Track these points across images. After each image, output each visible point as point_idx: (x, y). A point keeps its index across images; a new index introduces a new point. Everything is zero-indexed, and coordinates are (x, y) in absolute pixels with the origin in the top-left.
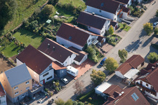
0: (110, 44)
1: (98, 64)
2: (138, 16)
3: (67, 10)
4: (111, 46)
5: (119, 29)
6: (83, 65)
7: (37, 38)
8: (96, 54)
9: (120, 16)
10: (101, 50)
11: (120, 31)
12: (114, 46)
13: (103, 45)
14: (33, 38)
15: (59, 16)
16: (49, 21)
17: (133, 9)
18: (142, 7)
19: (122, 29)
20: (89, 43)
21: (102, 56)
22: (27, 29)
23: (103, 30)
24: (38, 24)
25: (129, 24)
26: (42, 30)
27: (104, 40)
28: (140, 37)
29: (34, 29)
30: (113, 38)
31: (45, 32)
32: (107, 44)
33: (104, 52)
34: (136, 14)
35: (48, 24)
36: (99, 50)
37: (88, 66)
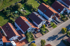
0: (41, 33)
1: (29, 43)
2: (63, 21)
3: (29, 8)
4: (41, 35)
5: (50, 26)
6: (21, 42)
7: (6, 20)
8: (31, 37)
9: (54, 19)
10: (35, 36)
11: (50, 27)
12: (43, 35)
13: (37, 33)
14: (4, 19)
15: (24, 10)
17: (63, 16)
18: (69, 16)
19: (52, 26)
20: (28, 31)
21: (34, 39)
22: (4, 13)
23: (41, 25)
24: (11, 12)
25: (57, 24)
26: (10, 16)
27: (39, 30)
28: (59, 33)
29: (7, 14)
30: (44, 30)
31: (12, 17)
33: (36, 37)
34: (63, 20)
35: (15, 13)
36: (34, 35)
37: (24, 43)
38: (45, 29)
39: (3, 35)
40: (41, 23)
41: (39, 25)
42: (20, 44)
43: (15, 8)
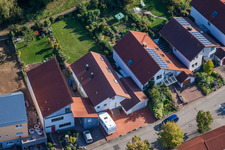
0: (200, 89)
1: (159, 122)
6: (132, 117)
7: (86, 41)
8: (165, 102)
10: (178, 97)
13: (186, 87)
14: (81, 39)
16: (120, 16)
20: (157, 81)
21: (174, 109)
22: (79, 20)
24: (101, 16)
26: (99, 30)
27: (192, 80)
29: (89, 24)
30: (210, 80)
31: (106, 34)
32: (194, 88)
33: (180, 101)
35: (116, 20)
36: (174, 96)
37: (141, 120)
38: (214, 75)
39: (76, 92)
40: (200, 56)
41: (193, 62)
42: (130, 123)
43: (117, 3)
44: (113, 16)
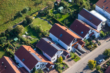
0: (57, 70)
2: (90, 50)
3: (35, 32)
9: (75, 47)
11: (70, 60)
12: (59, 72)
13: (50, 70)
16: (16, 39)
17: (88, 43)
18: (97, 42)
19: (72, 59)
20: (37, 68)
23: (55, 57)
24: (7, 40)
25: (80, 55)
26: (7, 46)
27: (53, 66)
28: (84, 69)
29: (2, 43)
30: (61, 66)
31: (10, 48)
32: (54, 70)
34: (89, 48)
35: (14, 41)
38: (63, 64)
40: (56, 55)
41: (53, 58)
43: (14, 33)
44: (13, 39)
